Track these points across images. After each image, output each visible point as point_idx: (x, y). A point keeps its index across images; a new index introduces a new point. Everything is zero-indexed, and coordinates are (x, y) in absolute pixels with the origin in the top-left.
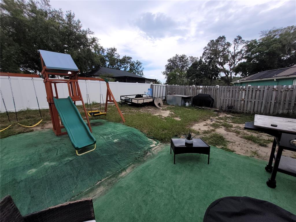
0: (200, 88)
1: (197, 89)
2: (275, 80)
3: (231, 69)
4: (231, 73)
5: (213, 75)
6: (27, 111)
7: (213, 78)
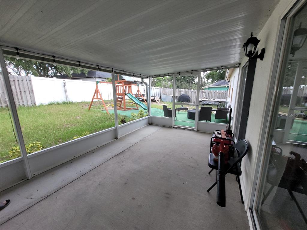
0: (182, 91)
1: (181, 91)
2: (227, 87)
3: (204, 76)
4: (204, 79)
5: (190, 80)
6: (84, 102)
7: (191, 82)
